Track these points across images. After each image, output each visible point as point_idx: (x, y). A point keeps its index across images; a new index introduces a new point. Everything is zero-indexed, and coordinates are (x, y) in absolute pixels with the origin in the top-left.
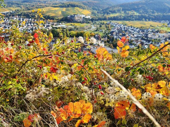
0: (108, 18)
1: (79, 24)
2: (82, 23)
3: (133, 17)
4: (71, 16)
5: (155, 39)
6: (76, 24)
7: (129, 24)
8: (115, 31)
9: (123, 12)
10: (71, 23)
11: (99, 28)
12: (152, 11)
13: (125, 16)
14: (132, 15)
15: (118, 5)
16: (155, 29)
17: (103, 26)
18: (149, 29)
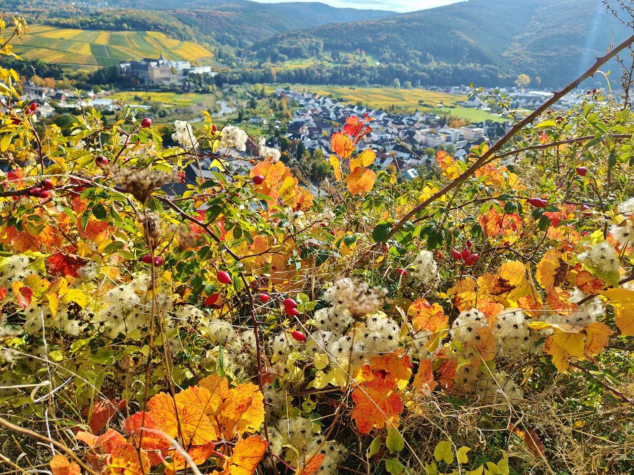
0: (278, 74)
1: (171, 97)
2: (181, 93)
3: (362, 75)
4: (135, 65)
5: (436, 148)
6: (157, 97)
7: (350, 97)
8: (307, 121)
9: (327, 56)
10: (134, 94)
11: (248, 113)
12: (419, 53)
13: (336, 68)
14: (360, 68)
15: (308, 30)
16: (434, 115)
17: (262, 105)
18: (418, 115)
